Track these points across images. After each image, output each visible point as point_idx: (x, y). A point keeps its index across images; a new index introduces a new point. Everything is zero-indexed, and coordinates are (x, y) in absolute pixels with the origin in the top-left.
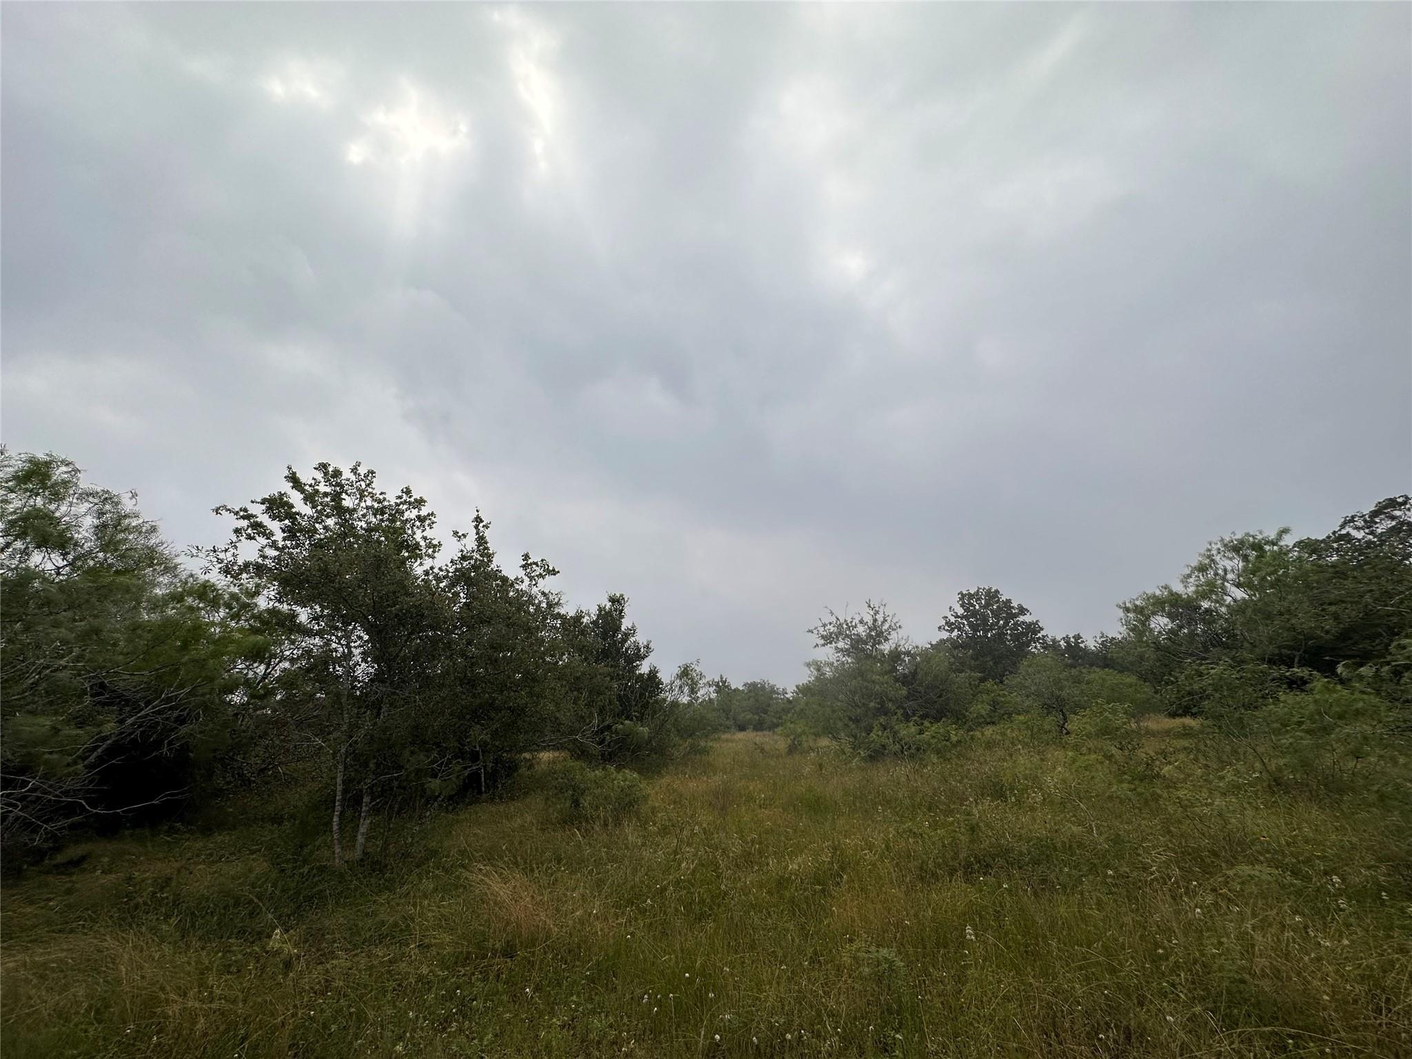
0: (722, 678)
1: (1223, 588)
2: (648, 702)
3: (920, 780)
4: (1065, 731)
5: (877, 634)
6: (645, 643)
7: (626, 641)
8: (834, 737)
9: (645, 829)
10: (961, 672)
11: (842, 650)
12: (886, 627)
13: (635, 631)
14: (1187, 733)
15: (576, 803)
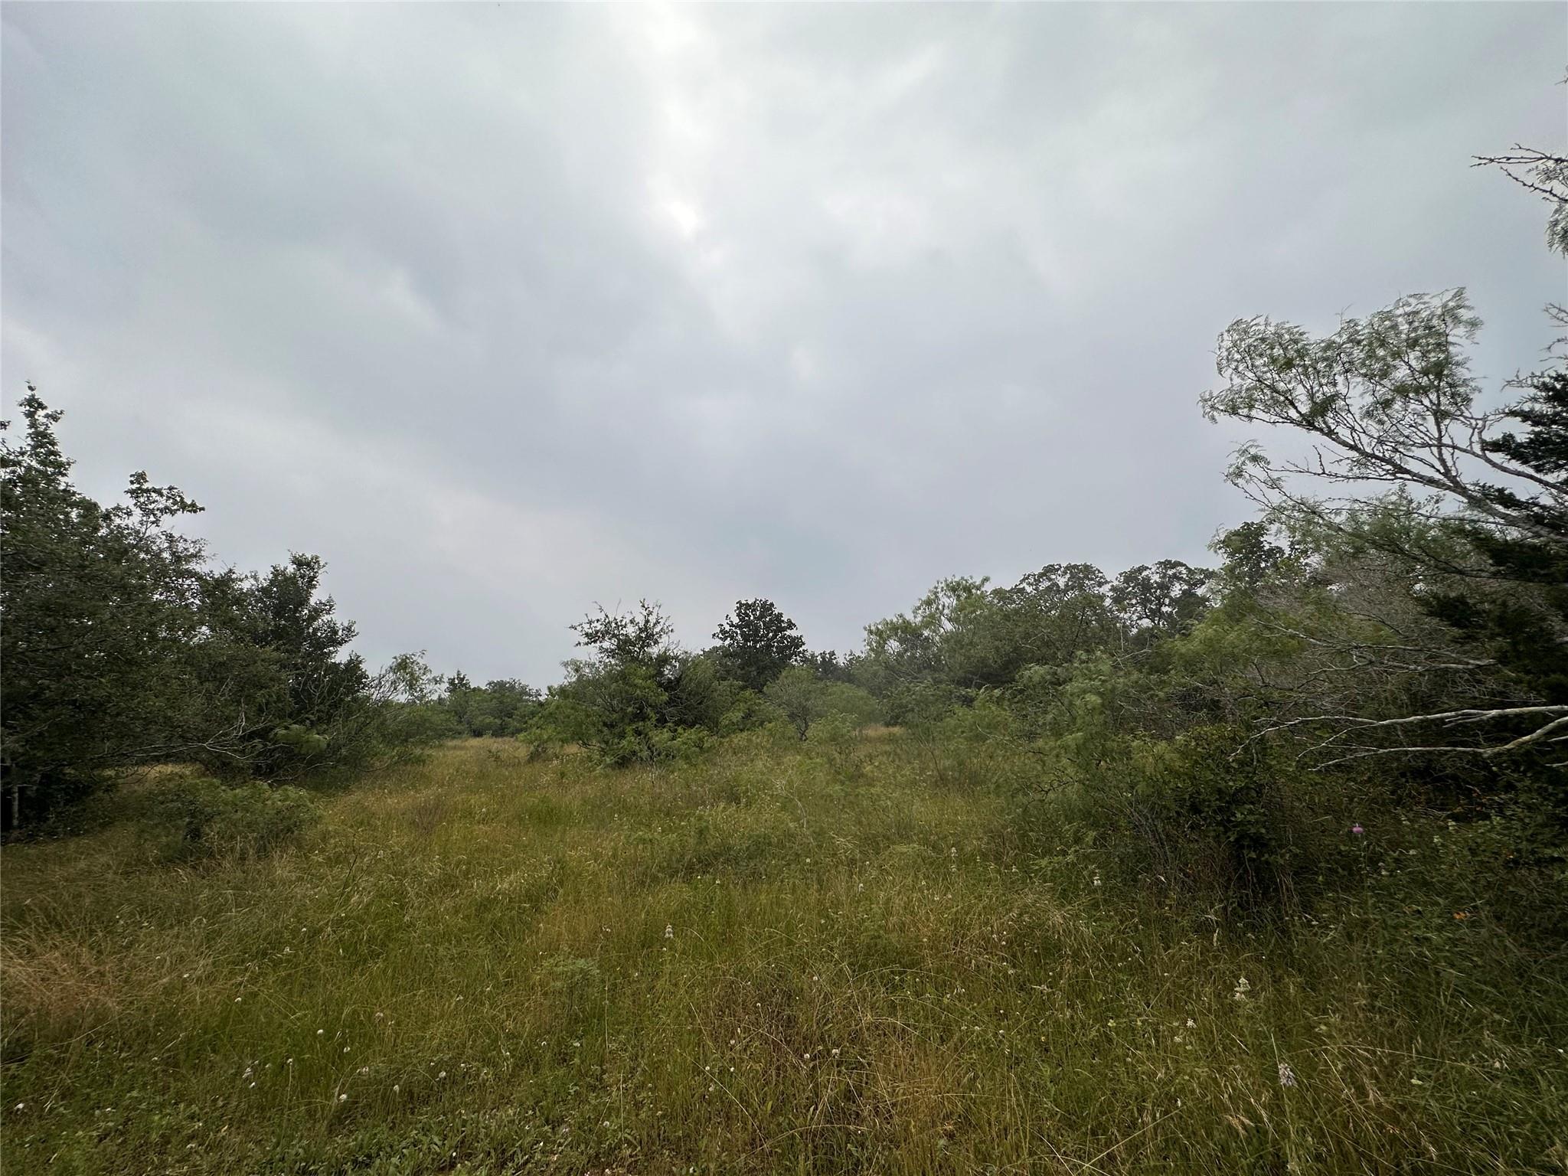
0: (458, 675)
1: (940, 620)
2: (342, 700)
3: (664, 786)
4: (804, 738)
5: (647, 636)
6: (346, 624)
7: (315, 619)
8: (584, 744)
9: (307, 858)
10: (724, 679)
11: (607, 650)
12: (657, 629)
13: (331, 606)
14: (891, 739)
15: (196, 834)
